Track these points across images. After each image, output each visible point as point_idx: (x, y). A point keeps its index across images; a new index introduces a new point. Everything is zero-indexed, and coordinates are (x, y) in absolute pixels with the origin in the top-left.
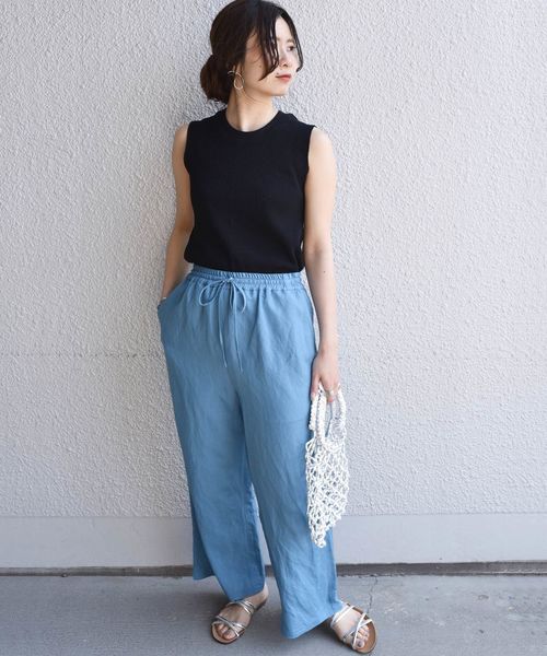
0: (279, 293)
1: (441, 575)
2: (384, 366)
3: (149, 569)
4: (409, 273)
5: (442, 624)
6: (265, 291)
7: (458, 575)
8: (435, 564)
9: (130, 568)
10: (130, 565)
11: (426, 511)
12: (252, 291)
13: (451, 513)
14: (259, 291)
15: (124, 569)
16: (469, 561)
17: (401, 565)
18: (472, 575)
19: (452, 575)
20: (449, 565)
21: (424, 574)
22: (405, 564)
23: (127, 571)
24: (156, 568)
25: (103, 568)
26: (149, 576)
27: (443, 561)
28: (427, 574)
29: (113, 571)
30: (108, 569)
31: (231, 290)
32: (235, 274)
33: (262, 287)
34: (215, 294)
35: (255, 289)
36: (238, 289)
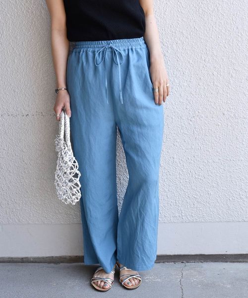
0: (139, 50)
1: (227, 262)
2: (191, 123)
3: (38, 258)
4: (207, 60)
5: (229, 286)
6: (132, 49)
7: (237, 262)
8: (222, 255)
9: (26, 258)
10: (26, 256)
11: (217, 220)
12: (125, 50)
13: (233, 221)
14: (128, 50)
15: (22, 259)
16: (245, 253)
17: (201, 255)
19: (234, 262)
20: (232, 255)
21: (216, 262)
22: (204, 255)
23: (24, 260)
24: (43, 258)
25: (9, 258)
26: (39, 263)
27: (228, 253)
28: (218, 261)
29: (15, 260)
30: (12, 258)
31: (113, 52)
32: (112, 41)
33: (130, 48)
34: (103, 57)
35: (126, 49)
36: (117, 51)
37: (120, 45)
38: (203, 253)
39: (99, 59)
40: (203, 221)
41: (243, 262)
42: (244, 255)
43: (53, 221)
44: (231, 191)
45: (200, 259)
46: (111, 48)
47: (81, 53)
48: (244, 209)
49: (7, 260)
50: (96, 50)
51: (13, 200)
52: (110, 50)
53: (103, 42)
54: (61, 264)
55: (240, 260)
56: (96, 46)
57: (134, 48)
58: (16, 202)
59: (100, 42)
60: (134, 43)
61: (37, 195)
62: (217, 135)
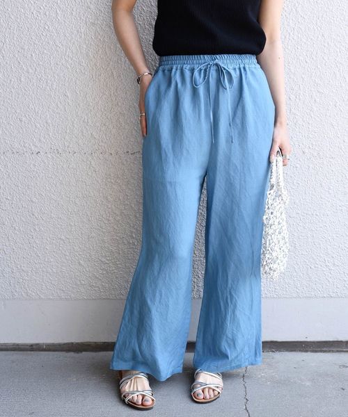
0: (254, 70)
1: (307, 351)
3: (53, 345)
5: (308, 384)
6: (244, 68)
7: (321, 351)
8: (301, 342)
9: (37, 344)
10: (37, 342)
11: (294, 295)
12: (235, 69)
13: (316, 297)
14: (240, 69)
15: (32, 345)
16: (331, 340)
17: (272, 342)
18: (333, 351)
19: (316, 352)
20: (314, 342)
21: (292, 351)
22: (276, 342)
23: (34, 347)
24: (60, 345)
25: (14, 344)
26: (54, 351)
27: (308, 340)
28: (295, 351)
29: (22, 347)
30: (18, 345)
31: (220, 70)
32: (218, 56)
33: (242, 66)
34: (205, 76)
35: (237, 67)
36: (225, 69)
37: (229, 62)
38: (275, 340)
39: (199, 79)
40: (275, 296)
41: (329, 351)
42: (330, 342)
43: (73, 295)
44: (313, 256)
45: (270, 348)
46: (217, 65)
47: (174, 70)
48: (330, 280)
49: (11, 347)
50: (196, 66)
51: (19, 267)
52: (215, 68)
53: (205, 56)
54: (84, 353)
55: (325, 349)
56: (195, 62)
57: (247, 66)
58: (23, 270)
59: (202, 56)
60: (247, 61)
61: (52, 260)
62: (295, 182)
